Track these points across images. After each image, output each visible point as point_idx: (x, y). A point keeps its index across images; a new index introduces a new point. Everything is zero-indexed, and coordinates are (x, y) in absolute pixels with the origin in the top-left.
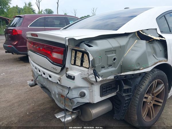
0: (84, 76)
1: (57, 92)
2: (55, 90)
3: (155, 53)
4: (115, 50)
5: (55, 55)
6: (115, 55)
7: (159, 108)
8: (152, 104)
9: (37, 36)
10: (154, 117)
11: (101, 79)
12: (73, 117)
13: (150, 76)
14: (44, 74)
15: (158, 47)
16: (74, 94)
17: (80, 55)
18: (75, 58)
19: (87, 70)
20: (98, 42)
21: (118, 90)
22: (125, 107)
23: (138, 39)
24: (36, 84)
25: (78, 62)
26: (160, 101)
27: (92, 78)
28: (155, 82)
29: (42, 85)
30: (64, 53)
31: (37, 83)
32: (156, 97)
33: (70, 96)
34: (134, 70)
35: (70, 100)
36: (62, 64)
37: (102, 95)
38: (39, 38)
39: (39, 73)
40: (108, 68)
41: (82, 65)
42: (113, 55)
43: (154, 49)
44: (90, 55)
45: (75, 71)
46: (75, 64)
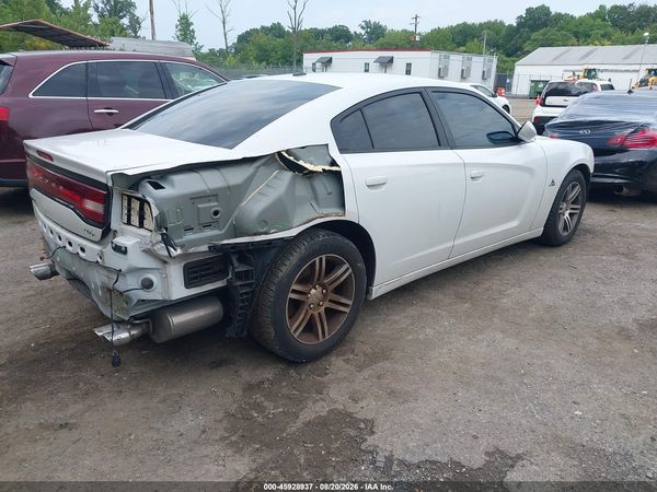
0: (145, 247)
1: (99, 284)
2: (96, 279)
3: (316, 198)
4: (216, 195)
5: (90, 205)
6: (216, 204)
7: (343, 319)
8: (323, 309)
9: (52, 160)
10: (327, 337)
11: (179, 251)
12: (134, 332)
13: (303, 248)
14: (70, 244)
15: (325, 187)
16: (130, 283)
17: (136, 205)
18: (129, 211)
19: (149, 234)
20: (176, 178)
21: (230, 277)
22: (241, 308)
23: (282, 169)
24: (55, 273)
25: (135, 219)
26: (343, 301)
27: (161, 249)
28: (321, 259)
29: (69, 272)
30: (106, 200)
31: (57, 269)
32: (332, 291)
33: (121, 286)
34: (255, 234)
35: (121, 293)
36: (102, 222)
37: (188, 285)
38: (55, 163)
39: (60, 242)
40: (201, 231)
41: (141, 225)
42: (214, 205)
43: (314, 190)
44: (153, 206)
45: (130, 238)
46: (129, 223)
